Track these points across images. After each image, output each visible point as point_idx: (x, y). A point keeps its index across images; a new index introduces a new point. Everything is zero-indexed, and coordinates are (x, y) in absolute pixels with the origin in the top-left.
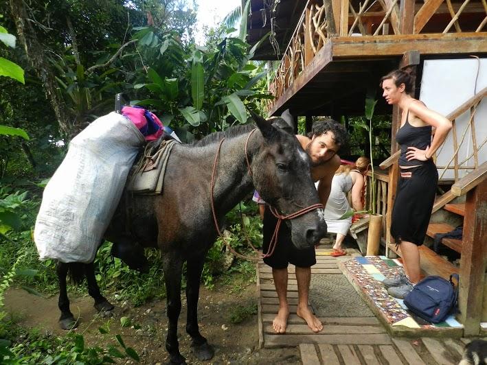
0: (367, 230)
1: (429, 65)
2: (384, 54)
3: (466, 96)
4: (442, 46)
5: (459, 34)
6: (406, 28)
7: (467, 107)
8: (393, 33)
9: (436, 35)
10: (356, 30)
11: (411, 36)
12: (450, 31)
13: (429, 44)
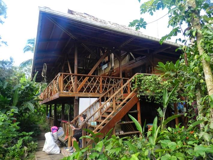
0: (68, 140)
1: (80, 99)
2: (71, 96)
3: (88, 106)
4: (83, 95)
5: (87, 93)
6: (76, 91)
7: (88, 108)
8: (73, 92)
9: (82, 93)
10: (65, 90)
11: (76, 93)
12: (84, 92)
13: (80, 95)
